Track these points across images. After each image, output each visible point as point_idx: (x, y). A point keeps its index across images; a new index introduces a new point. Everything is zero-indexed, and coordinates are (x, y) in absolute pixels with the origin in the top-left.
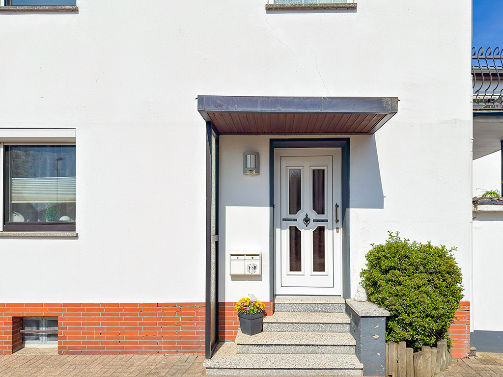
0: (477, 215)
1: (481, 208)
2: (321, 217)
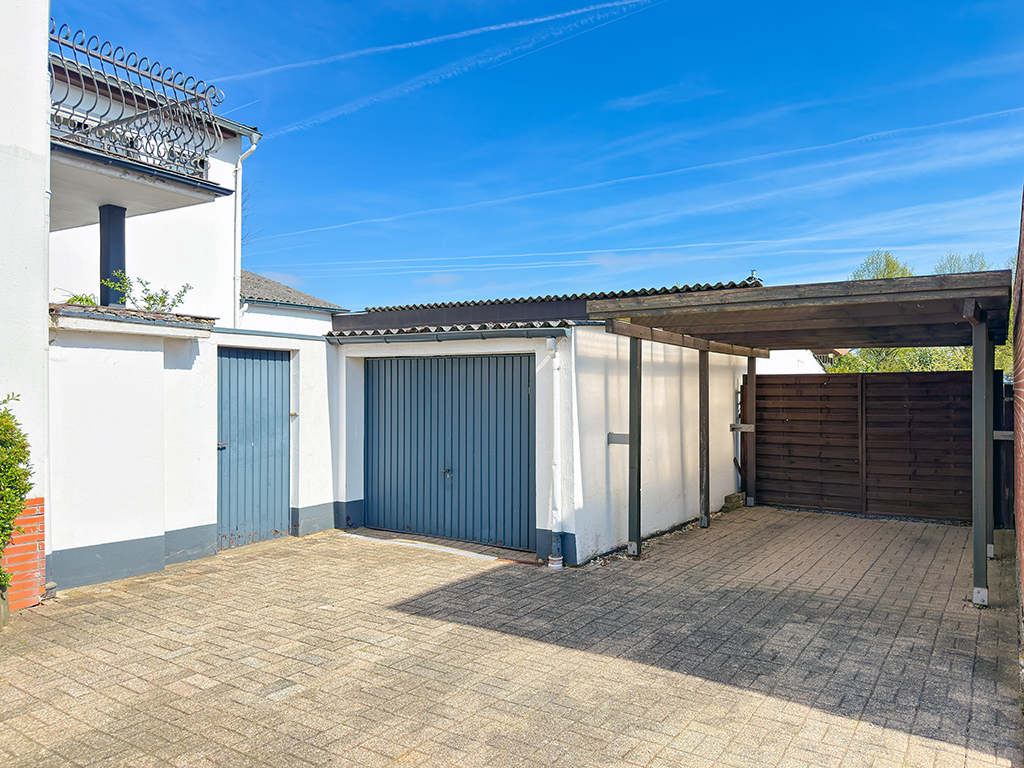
0: (57, 336)
1: (65, 323)
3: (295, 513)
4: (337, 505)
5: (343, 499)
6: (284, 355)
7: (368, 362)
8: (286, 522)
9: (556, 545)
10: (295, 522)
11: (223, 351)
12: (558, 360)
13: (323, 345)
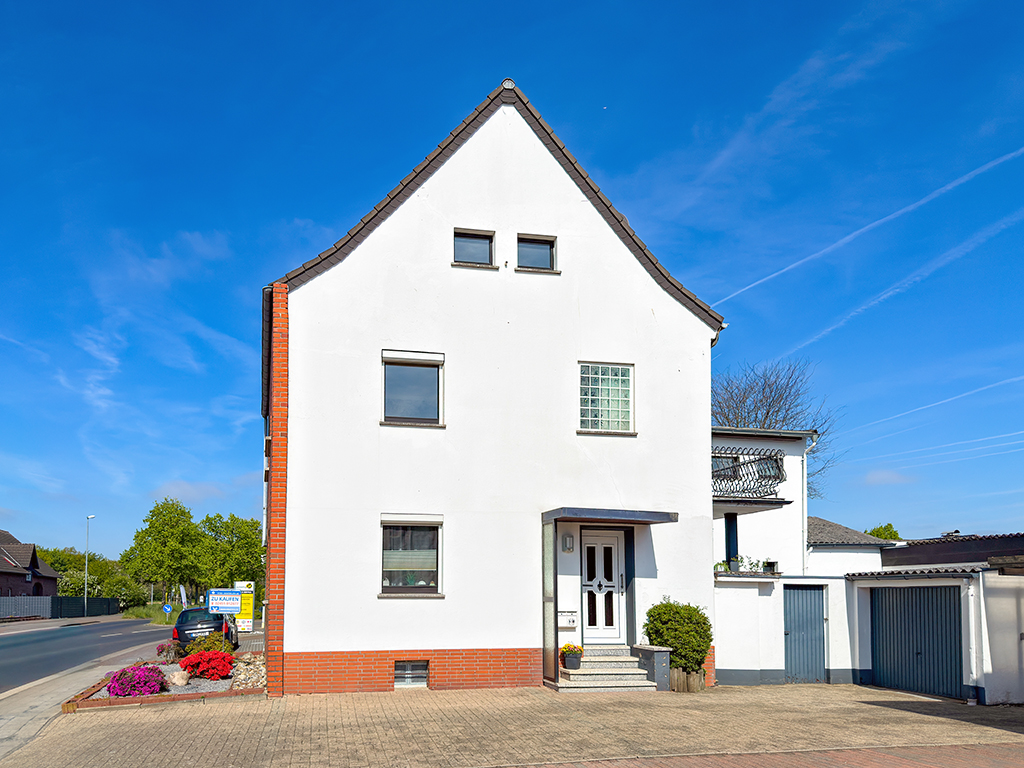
0: (717, 584)
1: (719, 579)
2: (610, 584)
3: (828, 670)
4: (854, 670)
5: (857, 667)
6: (820, 588)
7: (872, 590)
8: (823, 676)
9: (971, 693)
10: (828, 677)
11: (786, 587)
12: (972, 590)
13: (843, 581)
